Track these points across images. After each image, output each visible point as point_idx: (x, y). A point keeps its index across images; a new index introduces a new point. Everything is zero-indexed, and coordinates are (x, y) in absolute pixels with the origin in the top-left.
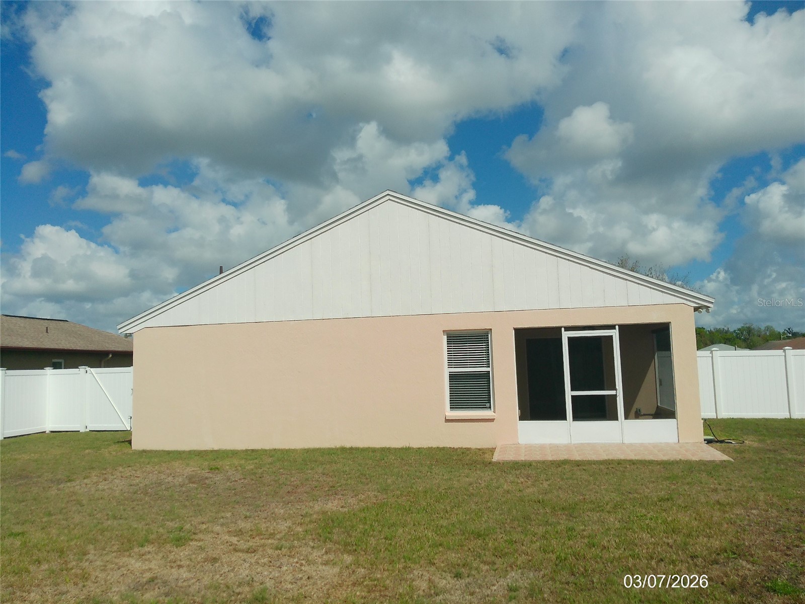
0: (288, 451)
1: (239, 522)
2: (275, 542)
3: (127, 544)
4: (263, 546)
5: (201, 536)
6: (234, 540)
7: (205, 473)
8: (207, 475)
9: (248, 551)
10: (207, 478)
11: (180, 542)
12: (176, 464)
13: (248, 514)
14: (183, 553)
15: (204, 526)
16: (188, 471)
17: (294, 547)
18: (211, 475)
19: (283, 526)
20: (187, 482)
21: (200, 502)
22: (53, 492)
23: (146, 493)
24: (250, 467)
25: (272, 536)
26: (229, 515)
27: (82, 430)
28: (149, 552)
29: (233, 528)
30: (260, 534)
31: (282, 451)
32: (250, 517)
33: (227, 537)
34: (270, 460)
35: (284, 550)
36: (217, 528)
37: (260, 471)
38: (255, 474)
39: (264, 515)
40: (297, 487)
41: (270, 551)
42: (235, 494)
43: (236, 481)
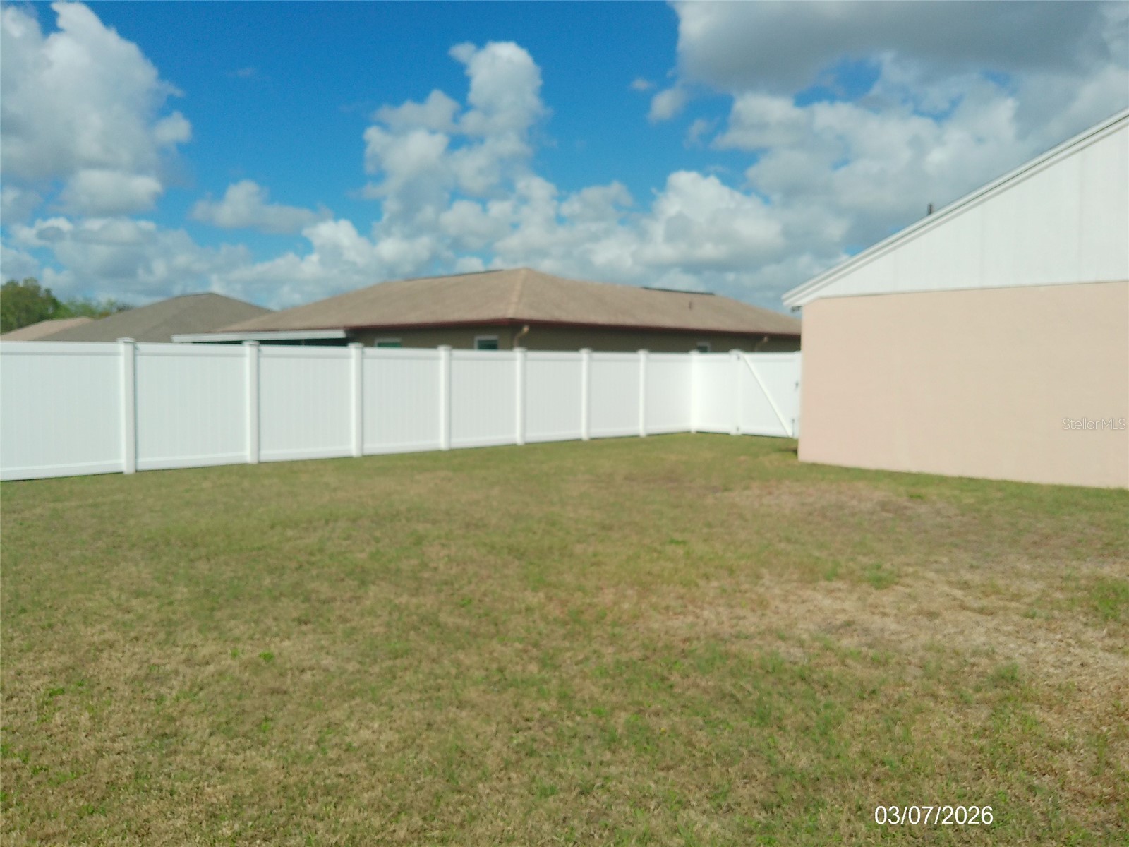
0: (1028, 486)
1: (962, 572)
2: (1023, 607)
3: (811, 575)
4: (1005, 609)
5: (908, 581)
6: (959, 594)
7: (903, 501)
8: (906, 504)
9: (981, 611)
10: (906, 508)
11: (880, 583)
12: (860, 485)
13: (974, 563)
14: (887, 598)
15: (911, 570)
16: (879, 495)
17: (1053, 618)
18: (910, 504)
19: (1035, 588)
20: (878, 509)
21: (901, 537)
22: (710, 500)
23: (824, 517)
24: (969, 500)
25: (1016, 597)
26: (945, 560)
27: (733, 432)
28: (840, 590)
29: (953, 577)
30: (997, 592)
31: (1019, 485)
32: (978, 567)
33: (946, 588)
34: (999, 495)
35: (1038, 621)
36: (931, 575)
37: (985, 508)
38: (978, 511)
39: (1000, 568)
40: (1048, 537)
41: (1016, 618)
42: (951, 534)
43: (949, 517)
